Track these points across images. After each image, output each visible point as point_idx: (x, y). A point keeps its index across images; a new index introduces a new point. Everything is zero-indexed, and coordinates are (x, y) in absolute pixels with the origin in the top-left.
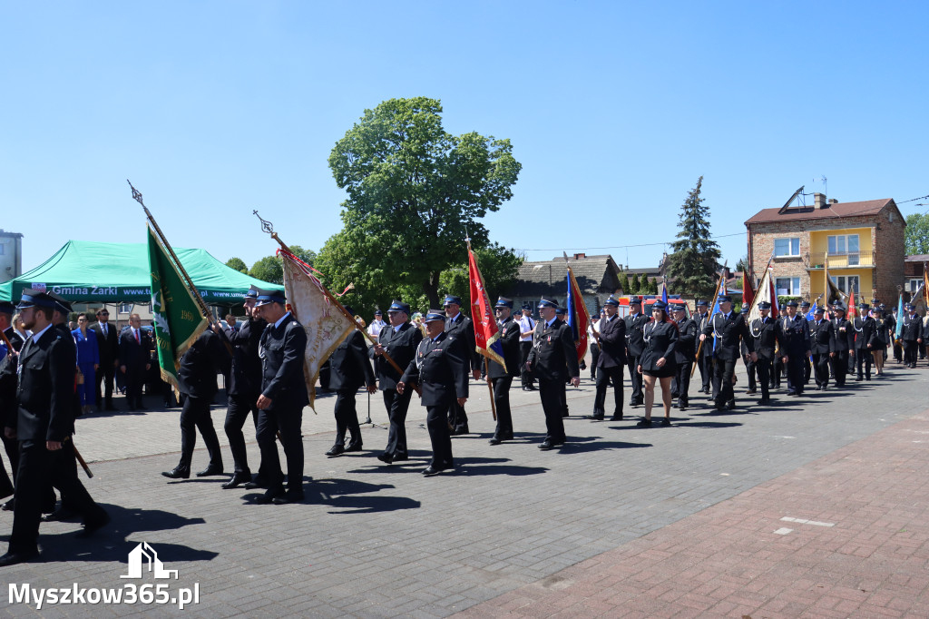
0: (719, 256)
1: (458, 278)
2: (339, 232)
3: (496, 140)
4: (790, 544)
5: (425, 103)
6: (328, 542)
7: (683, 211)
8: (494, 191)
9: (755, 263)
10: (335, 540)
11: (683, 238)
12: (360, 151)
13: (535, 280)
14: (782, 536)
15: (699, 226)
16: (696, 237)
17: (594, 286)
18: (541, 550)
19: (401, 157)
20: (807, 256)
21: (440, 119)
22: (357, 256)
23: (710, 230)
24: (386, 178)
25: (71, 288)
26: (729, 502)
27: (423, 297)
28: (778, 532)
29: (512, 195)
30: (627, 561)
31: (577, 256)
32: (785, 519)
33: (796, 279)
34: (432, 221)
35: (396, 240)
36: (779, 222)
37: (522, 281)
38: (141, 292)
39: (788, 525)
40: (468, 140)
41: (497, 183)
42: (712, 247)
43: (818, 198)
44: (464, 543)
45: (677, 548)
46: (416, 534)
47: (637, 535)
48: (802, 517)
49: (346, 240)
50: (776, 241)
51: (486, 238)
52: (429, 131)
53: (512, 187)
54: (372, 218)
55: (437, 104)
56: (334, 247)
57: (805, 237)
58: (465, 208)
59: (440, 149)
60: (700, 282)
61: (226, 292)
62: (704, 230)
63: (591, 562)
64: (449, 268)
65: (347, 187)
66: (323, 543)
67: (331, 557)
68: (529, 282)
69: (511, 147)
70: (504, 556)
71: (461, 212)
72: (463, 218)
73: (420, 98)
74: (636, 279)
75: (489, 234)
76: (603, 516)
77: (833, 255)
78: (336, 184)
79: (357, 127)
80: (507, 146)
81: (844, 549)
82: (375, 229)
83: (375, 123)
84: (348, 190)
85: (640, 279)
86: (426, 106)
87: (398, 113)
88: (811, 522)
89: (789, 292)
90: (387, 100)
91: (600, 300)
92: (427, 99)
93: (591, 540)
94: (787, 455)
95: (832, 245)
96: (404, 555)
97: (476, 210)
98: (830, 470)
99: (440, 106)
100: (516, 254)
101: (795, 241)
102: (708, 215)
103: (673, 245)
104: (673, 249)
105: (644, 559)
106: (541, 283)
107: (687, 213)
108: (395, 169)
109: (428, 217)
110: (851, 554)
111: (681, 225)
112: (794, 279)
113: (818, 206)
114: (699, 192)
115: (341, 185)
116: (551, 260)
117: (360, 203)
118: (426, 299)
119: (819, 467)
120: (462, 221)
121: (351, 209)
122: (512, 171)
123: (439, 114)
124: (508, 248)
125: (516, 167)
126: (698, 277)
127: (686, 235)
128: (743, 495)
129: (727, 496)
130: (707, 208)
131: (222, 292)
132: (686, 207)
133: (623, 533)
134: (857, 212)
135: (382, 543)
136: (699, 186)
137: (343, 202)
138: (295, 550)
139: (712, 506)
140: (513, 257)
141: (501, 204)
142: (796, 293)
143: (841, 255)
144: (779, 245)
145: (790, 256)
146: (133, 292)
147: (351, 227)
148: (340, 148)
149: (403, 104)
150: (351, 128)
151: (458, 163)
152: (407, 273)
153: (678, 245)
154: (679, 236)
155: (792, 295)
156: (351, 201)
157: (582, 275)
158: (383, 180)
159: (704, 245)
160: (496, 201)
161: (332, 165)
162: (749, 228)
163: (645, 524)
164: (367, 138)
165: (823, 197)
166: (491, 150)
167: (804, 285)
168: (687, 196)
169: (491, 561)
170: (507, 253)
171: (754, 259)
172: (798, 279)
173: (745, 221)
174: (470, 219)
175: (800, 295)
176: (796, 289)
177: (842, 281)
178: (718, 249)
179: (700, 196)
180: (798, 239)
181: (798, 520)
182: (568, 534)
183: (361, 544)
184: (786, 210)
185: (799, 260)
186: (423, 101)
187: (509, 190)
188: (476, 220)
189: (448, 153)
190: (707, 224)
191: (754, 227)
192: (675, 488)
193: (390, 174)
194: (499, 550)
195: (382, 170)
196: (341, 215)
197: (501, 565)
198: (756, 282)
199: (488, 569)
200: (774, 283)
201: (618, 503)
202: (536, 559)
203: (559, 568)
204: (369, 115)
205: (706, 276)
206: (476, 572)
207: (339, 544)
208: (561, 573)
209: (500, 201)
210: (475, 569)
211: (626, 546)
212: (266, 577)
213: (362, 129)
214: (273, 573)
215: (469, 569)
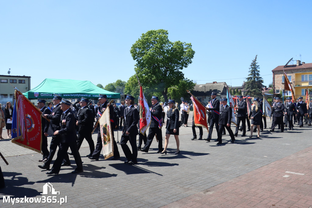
0: (263, 82)
1: (174, 90)
2: (134, 75)
3: (186, 43)
4: (289, 180)
7: (250, 67)
8: (186, 61)
9: (275, 84)
10: (134, 177)
11: (250, 76)
12: (141, 47)
13: (200, 91)
14: (286, 178)
15: (256, 72)
16: (255, 76)
17: (220, 92)
18: (203, 181)
19: (154, 49)
20: (294, 82)
21: (167, 36)
23: (260, 73)
25: (47, 94)
26: (267, 166)
27: (162, 96)
28: (284, 176)
29: (192, 62)
30: (232, 185)
31: (214, 83)
32: (287, 172)
34: (165, 71)
35: (153, 77)
36: (284, 70)
37: (195, 91)
38: (69, 95)
39: (288, 174)
40: (177, 43)
41: (187, 58)
42: (261, 79)
43: (298, 62)
44: (177, 179)
45: (249, 181)
47: (235, 177)
48: (293, 171)
49: (136, 77)
52: (164, 40)
53: (192, 59)
54: (145, 69)
55: (167, 32)
56: (132, 80)
57: (293, 75)
59: (167, 47)
60: (256, 91)
62: (258, 73)
63: (220, 185)
64: (171, 86)
65: (136, 60)
66: (130, 178)
67: (132, 183)
68: (198, 91)
69: (191, 46)
70: (190, 183)
71: (175, 68)
72: (176, 70)
73: (160, 30)
74: (234, 90)
75: (184, 75)
76: (224, 170)
77: (303, 81)
78: (133, 59)
80: (190, 45)
81: (308, 183)
82: (146, 73)
83: (145, 38)
85: (236, 90)
86: (162, 32)
87: (153, 34)
88: (296, 173)
89: (287, 94)
90: (150, 30)
92: (163, 30)
93: (220, 178)
94: (287, 150)
95: (303, 78)
96: (156, 182)
97: (180, 67)
98: (302, 155)
99: (168, 32)
100: (193, 82)
102: (259, 68)
103: (247, 79)
104: (247, 80)
105: (238, 185)
106: (202, 92)
107: (252, 67)
108: (152, 53)
109: (163, 70)
111: (250, 72)
113: (298, 64)
114: (256, 60)
115: (135, 59)
116: (205, 84)
117: (141, 65)
118: (163, 97)
119: (299, 154)
120: (175, 71)
121: (138, 67)
122: (192, 54)
123: (167, 35)
124: (191, 80)
125: (193, 52)
126: (256, 89)
127: (251, 75)
128: (272, 163)
129: (266, 164)
130: (259, 66)
131: (95, 95)
132: (251, 66)
133: (230, 176)
135: (149, 178)
136: (256, 58)
137: (135, 65)
138: (120, 180)
139: (261, 167)
140: (192, 83)
141: (188, 65)
143: (306, 82)
146: (67, 95)
147: (138, 73)
148: (134, 47)
149: (155, 32)
150: (138, 40)
151: (174, 51)
152: (157, 89)
153: (249, 78)
155: (288, 96)
156: (138, 64)
157: (216, 89)
158: (148, 57)
159: (258, 78)
160: (186, 64)
161: (131, 53)
162: (273, 72)
163: (238, 173)
164: (143, 43)
165: (300, 61)
166: (185, 47)
168: (252, 62)
169: (186, 185)
170: (190, 81)
173: (272, 70)
174: (178, 70)
176: (290, 93)
177: (306, 90)
179: (256, 62)
180: (291, 76)
181: (291, 173)
182: (212, 176)
183: (143, 178)
184: (286, 66)
185: (291, 83)
187: (191, 60)
188: (180, 70)
189: (170, 48)
190: (259, 71)
191: (275, 72)
192: (248, 161)
193: (151, 55)
194: (188, 181)
195: (148, 54)
196: (135, 69)
197: (189, 186)
198: (276, 91)
199: (185, 187)
200: (282, 91)
201: (229, 166)
202: (201, 184)
203: (209, 187)
204: (144, 35)
205: (258, 89)
206: (181, 188)
207: (135, 178)
208: (210, 189)
209: (188, 64)
210: (181, 187)
211: (232, 180)
212: (111, 189)
213: (141, 40)
214: (113, 188)
215: (179, 187)
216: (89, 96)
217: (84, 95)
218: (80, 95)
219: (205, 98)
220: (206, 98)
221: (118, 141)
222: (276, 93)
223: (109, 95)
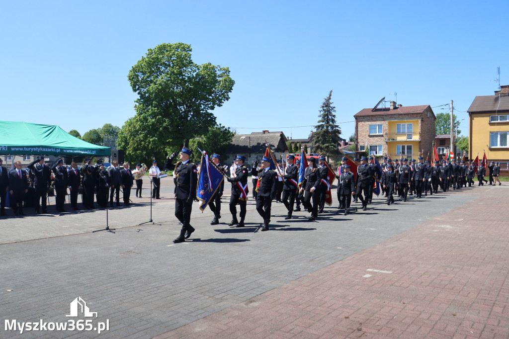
0: (340, 133)
1: (199, 143)
2: (133, 117)
3: (221, 67)
4: (370, 282)
5: (182, 46)
6: (131, 284)
7: (321, 109)
8: (220, 96)
9: (359, 137)
10: (134, 284)
11: (321, 123)
12: (146, 72)
13: (241, 144)
14: (367, 278)
15: (330, 117)
16: (328, 123)
17: (273, 148)
18: (244, 287)
19: (168, 76)
20: (386, 134)
21: (190, 55)
22: (143, 130)
23: (336, 119)
24: (160, 87)
26: (341, 262)
28: (364, 276)
29: (229, 98)
30: (288, 292)
31: (264, 132)
32: (369, 270)
33: (380, 146)
34: (185, 112)
35: (165, 121)
36: (372, 116)
37: (234, 145)
38: (21, 149)
39: (370, 273)
40: (206, 67)
41: (221, 91)
42: (337, 128)
43: (392, 104)
44: (204, 284)
45: (314, 285)
46: (179, 280)
47: (294, 279)
48: (377, 269)
49: (137, 121)
50: (370, 126)
51: (215, 121)
52: (184, 61)
53: (229, 94)
54: (151, 109)
55: (189, 47)
56: (130, 126)
57: (385, 124)
58: (203, 105)
59: (190, 72)
60: (330, 147)
61: (70, 150)
62: (332, 119)
63: (270, 292)
64: (194, 137)
65: (138, 91)
66: (129, 285)
67: (133, 292)
68: (238, 146)
69: (229, 71)
70: (225, 290)
71: (201, 107)
72: (203, 110)
73: (179, 43)
74: (296, 145)
75: (217, 119)
76: (276, 269)
77: (399, 134)
78: (132, 90)
79: (143, 59)
80: (227, 71)
81: (396, 284)
82: (154, 115)
83: (154, 57)
84: (139, 93)
85: (298, 145)
86: (182, 48)
87: (167, 51)
88: (381, 271)
89: (376, 153)
90: (161, 43)
91: (276, 156)
92: (183, 44)
93: (270, 281)
94: (372, 238)
95: (399, 129)
96: (172, 291)
97: (210, 106)
98: (391, 245)
99: (191, 48)
100: (231, 130)
101: (380, 126)
102: (335, 111)
103: (316, 127)
104: (316, 129)
105: (297, 291)
106: (245, 146)
107: (324, 110)
108: (165, 83)
109: (183, 109)
110: (400, 286)
111: (320, 116)
112: (379, 146)
113: (392, 108)
114: (330, 99)
115: (135, 91)
116: (250, 134)
117: (145, 100)
119: (387, 244)
120: (201, 112)
121: (140, 104)
122: (229, 85)
123: (190, 52)
124: (226, 127)
125: (232, 83)
126: (329, 144)
127: (323, 122)
128: (348, 258)
129: (340, 259)
130: (334, 107)
131: (67, 150)
132: (323, 107)
133: (286, 278)
134: (411, 111)
135: (161, 285)
136: (330, 95)
137: (136, 100)
138: (114, 289)
139: (333, 264)
140: (229, 130)
141: (223, 103)
142: (380, 154)
143: (403, 134)
144: (372, 128)
145: (377, 134)
146: (17, 149)
147: (140, 114)
148: (134, 70)
149: (170, 46)
150: (141, 59)
151: (200, 79)
152: (171, 140)
153: (319, 127)
154: (319, 122)
155: (378, 155)
156: (140, 100)
158: (158, 89)
159: (332, 127)
160: (220, 101)
161: (130, 79)
162: (356, 119)
163: (298, 273)
164: (149, 64)
165: (394, 103)
166: (218, 73)
167: (384, 149)
168: (324, 101)
169: (218, 293)
170: (226, 129)
171: (359, 135)
172: (381, 146)
173: (354, 115)
174: (206, 111)
175: (382, 155)
176: (380, 152)
177: (403, 148)
178: (339, 129)
179: (331, 101)
180: (382, 125)
181: (375, 271)
182: (258, 279)
183: (151, 285)
184: (375, 110)
185: (382, 136)
186: (181, 45)
187: (228, 95)
188: (210, 111)
189: (194, 74)
190: (334, 116)
191: (359, 118)
192: (314, 255)
193: (162, 86)
194: (222, 288)
195: (158, 82)
196: (135, 107)
197: (223, 295)
198: (359, 147)
199: (217, 297)
200: (369, 148)
201: (284, 263)
202: (241, 292)
203: (253, 296)
204: (151, 52)
205: (333, 144)
206: (210, 299)
207: (137, 286)
208: (255, 298)
209: (223, 101)
210: (210, 297)
211: (288, 284)
212: (98, 303)
213: (147, 59)
214: (102, 301)
215: (207, 297)
216: (58, 151)
217: (49, 150)
218: (41, 149)
219: (250, 157)
220: (252, 156)
221: (108, 227)
222: (360, 151)
223: (92, 150)
